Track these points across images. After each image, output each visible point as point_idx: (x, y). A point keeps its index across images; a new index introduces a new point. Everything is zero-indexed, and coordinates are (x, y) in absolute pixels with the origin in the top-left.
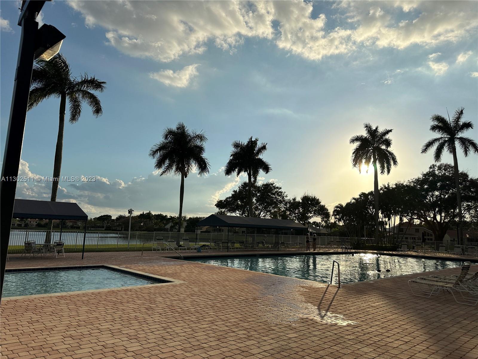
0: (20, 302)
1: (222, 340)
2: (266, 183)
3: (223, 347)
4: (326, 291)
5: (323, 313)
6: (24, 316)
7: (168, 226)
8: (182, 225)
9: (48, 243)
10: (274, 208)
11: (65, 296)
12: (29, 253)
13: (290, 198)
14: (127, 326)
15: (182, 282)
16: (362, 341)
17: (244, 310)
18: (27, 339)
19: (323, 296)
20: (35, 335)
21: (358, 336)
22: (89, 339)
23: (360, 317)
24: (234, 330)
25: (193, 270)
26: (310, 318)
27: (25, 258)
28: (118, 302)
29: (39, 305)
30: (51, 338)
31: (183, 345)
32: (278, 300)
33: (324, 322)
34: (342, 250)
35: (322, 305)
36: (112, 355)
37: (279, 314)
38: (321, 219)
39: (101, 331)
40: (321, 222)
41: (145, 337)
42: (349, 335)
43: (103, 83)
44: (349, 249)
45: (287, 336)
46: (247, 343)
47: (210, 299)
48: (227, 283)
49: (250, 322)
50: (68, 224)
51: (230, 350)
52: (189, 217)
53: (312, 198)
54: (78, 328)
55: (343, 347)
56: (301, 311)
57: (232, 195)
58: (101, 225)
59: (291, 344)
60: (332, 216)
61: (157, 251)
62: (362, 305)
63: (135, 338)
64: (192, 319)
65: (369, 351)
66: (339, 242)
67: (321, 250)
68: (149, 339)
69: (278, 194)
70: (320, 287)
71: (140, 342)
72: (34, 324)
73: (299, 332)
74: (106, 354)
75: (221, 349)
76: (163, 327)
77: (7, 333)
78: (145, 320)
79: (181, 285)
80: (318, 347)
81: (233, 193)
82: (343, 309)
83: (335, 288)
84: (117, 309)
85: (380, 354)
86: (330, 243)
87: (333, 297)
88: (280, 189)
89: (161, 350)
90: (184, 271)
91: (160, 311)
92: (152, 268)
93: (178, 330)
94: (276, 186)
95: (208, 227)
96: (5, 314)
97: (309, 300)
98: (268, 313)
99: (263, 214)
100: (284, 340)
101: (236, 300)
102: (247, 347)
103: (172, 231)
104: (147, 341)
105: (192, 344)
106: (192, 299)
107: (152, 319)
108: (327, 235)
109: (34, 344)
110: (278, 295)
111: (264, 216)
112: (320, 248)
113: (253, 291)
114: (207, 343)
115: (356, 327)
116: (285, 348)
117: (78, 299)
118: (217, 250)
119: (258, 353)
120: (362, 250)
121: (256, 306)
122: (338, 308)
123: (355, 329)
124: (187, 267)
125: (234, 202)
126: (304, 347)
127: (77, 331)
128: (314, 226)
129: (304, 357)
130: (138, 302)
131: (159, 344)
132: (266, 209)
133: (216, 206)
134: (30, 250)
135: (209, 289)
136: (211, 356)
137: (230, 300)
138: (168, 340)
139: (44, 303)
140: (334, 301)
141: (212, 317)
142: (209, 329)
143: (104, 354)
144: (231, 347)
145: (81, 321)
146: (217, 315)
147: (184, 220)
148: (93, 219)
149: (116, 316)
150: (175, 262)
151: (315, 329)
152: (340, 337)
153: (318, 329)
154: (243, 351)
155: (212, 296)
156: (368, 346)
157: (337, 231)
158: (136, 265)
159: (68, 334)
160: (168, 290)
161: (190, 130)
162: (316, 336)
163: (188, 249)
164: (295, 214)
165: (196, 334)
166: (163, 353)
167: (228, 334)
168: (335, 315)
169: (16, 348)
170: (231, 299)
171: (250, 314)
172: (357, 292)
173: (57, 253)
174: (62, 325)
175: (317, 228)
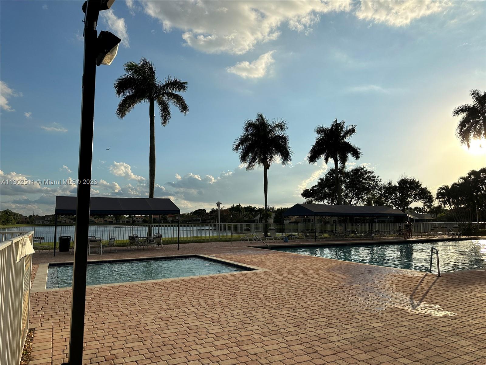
0: (122, 287)
1: (301, 327)
2: (355, 168)
3: (301, 334)
4: (422, 280)
5: (416, 302)
6: (124, 300)
7: (258, 217)
8: (271, 216)
9: (149, 236)
10: (366, 194)
11: (160, 283)
12: (133, 245)
13: (385, 182)
14: (211, 310)
15: (266, 270)
16: (459, 333)
17: (327, 298)
18: (126, 319)
19: (418, 285)
20: (132, 316)
21: (455, 328)
22: (176, 321)
23: (461, 309)
24: (314, 317)
25: (278, 259)
26: (399, 308)
27: (130, 250)
28: (204, 288)
29: (137, 290)
30: (145, 319)
31: (261, 330)
32: (365, 289)
33: (416, 312)
34: (449, 237)
35: (415, 294)
36: (195, 336)
37: (365, 303)
38: (422, 203)
39: (187, 314)
40: (423, 207)
41: (226, 321)
42: (445, 326)
43: (185, 83)
44: (457, 235)
45: (371, 325)
46: (327, 331)
47: (293, 286)
48: (311, 272)
49: (332, 310)
50: (168, 219)
51: (308, 336)
52: (277, 208)
53: (410, 181)
54: (168, 311)
55: (435, 339)
56: (391, 300)
57: (319, 183)
58: (197, 218)
59: (375, 333)
60: (436, 199)
61: (245, 242)
62: (465, 295)
63: (217, 321)
64: (273, 306)
65: (468, 345)
66: (445, 228)
67: (423, 238)
68: (229, 323)
69: (370, 179)
70: (417, 275)
71: (221, 325)
72: (131, 307)
73: (385, 321)
74: (189, 335)
75: (298, 335)
76: (244, 312)
77: (109, 314)
78: (228, 305)
79: (265, 272)
80: (405, 337)
81: (320, 181)
82: (441, 300)
83: (433, 277)
84: (203, 294)
85: (481, 348)
86: (434, 229)
87: (430, 286)
88: (372, 173)
89: (239, 333)
90: (269, 260)
91: (242, 297)
92: (239, 256)
93: (258, 315)
94: (368, 171)
95: (297, 217)
96: (110, 298)
97: (401, 289)
98: (353, 302)
99: (354, 201)
100: (368, 329)
101: (319, 288)
102: (326, 334)
103: (261, 222)
104: (228, 324)
105: (270, 329)
106: (274, 286)
107: (234, 304)
108: (431, 220)
109: (130, 324)
110: (366, 284)
111: (356, 204)
112: (422, 235)
113: (339, 280)
114: (285, 329)
115: (454, 318)
116: (368, 337)
117: (170, 285)
118: (305, 240)
119: (338, 341)
120: (473, 236)
121: (340, 294)
122: (435, 298)
123: (452, 321)
124: (273, 256)
125: (321, 190)
126: (388, 337)
127: (167, 313)
128: (416, 212)
129: (387, 347)
130: (223, 288)
131: (239, 328)
132: (357, 196)
133: (302, 196)
134: (133, 243)
135: (292, 278)
136: (288, 341)
137: (313, 288)
138: (248, 324)
139: (141, 288)
140: (430, 291)
141: (293, 304)
142: (288, 315)
143: (188, 335)
144: (310, 334)
145: (171, 305)
146: (299, 302)
147: (272, 211)
148: (190, 213)
149: (202, 301)
150: (262, 251)
151: (404, 319)
152: (433, 328)
153: (407, 320)
154: (322, 338)
155: (295, 284)
156: (466, 339)
157: (444, 216)
158: (225, 254)
159: (159, 315)
160: (252, 277)
161: (270, 120)
162: (405, 326)
163: (275, 239)
164: (391, 199)
165: (275, 320)
166: (241, 336)
167: (308, 321)
168: (430, 305)
169: (116, 326)
170: (315, 287)
171: (333, 303)
172: (460, 282)
173: (157, 245)
174: (155, 308)
175: (420, 214)
